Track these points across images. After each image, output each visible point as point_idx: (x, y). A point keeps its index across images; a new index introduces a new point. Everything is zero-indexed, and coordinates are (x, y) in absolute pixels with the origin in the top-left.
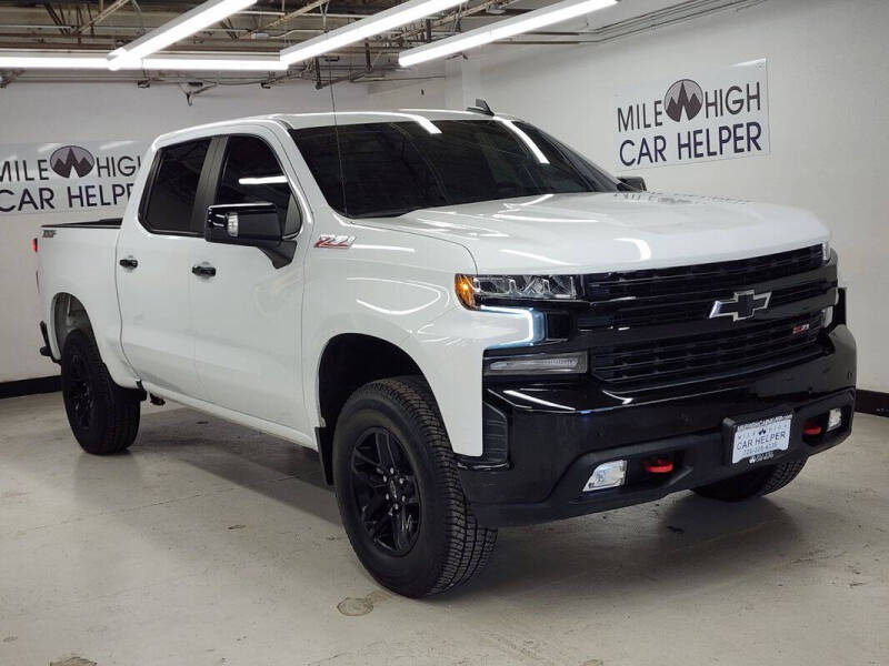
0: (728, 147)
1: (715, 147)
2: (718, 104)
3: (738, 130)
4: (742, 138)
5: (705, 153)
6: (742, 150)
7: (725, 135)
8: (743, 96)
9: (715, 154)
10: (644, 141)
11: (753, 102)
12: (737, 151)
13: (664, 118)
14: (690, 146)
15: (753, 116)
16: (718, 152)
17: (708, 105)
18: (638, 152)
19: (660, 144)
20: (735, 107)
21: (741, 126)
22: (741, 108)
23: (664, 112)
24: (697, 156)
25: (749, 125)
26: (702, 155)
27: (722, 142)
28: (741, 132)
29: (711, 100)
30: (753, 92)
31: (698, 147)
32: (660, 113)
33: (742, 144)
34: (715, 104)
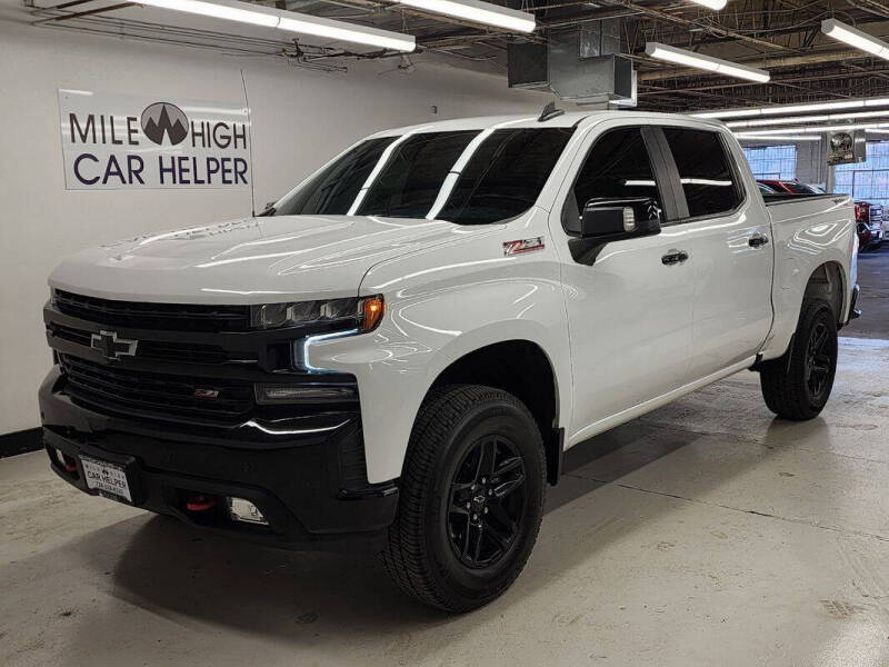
0: (216, 177)
1: (202, 175)
2: (206, 135)
3: (226, 163)
4: (229, 171)
5: (192, 181)
6: (230, 182)
7: (213, 166)
8: (230, 133)
9: (202, 182)
10: (113, 159)
11: (240, 141)
12: (225, 182)
13: (140, 136)
14: (175, 171)
15: (239, 152)
16: (206, 181)
17: (194, 134)
18: (105, 171)
19: (136, 165)
20: (224, 142)
21: (229, 160)
22: (228, 144)
23: (140, 129)
24: (182, 182)
25: (236, 160)
26: (188, 182)
27: (210, 172)
28: (230, 165)
29: (198, 130)
30: (240, 132)
31: (184, 174)
32: (136, 131)
33: (229, 177)
34: (202, 134)
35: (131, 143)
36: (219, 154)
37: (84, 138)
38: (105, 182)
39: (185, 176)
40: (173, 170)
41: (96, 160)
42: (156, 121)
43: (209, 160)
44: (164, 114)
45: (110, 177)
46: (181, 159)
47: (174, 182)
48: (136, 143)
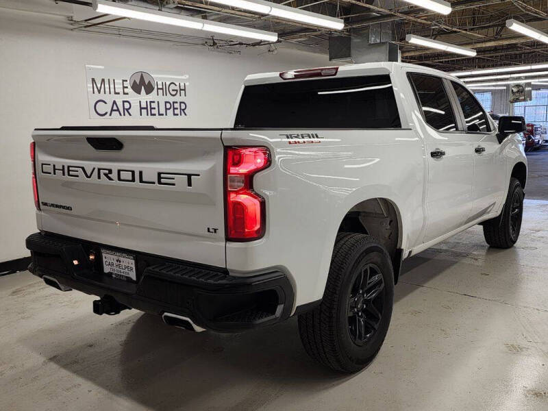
0: (170, 112)
1: (162, 111)
2: (164, 89)
4: (177, 109)
5: (157, 114)
6: (177, 115)
7: (168, 106)
8: (177, 88)
9: (162, 115)
10: (115, 102)
11: (183, 92)
12: (174, 114)
13: (129, 90)
15: (182, 99)
16: (165, 114)
17: (158, 89)
19: (127, 105)
20: (174, 93)
21: (177, 102)
22: (176, 94)
23: (129, 87)
24: (152, 115)
25: (181, 103)
26: (155, 115)
27: (166, 109)
28: (176, 105)
29: (160, 87)
30: (182, 87)
31: (153, 110)
32: (127, 87)
33: (176, 112)
34: (162, 89)
35: (124, 94)
36: (171, 99)
37: (99, 91)
38: (110, 115)
39: (153, 111)
40: (147, 108)
41: (106, 103)
42: (138, 83)
43: (166, 102)
44: (142, 77)
45: (113, 112)
46: (151, 102)
47: (148, 115)
48: (127, 94)
